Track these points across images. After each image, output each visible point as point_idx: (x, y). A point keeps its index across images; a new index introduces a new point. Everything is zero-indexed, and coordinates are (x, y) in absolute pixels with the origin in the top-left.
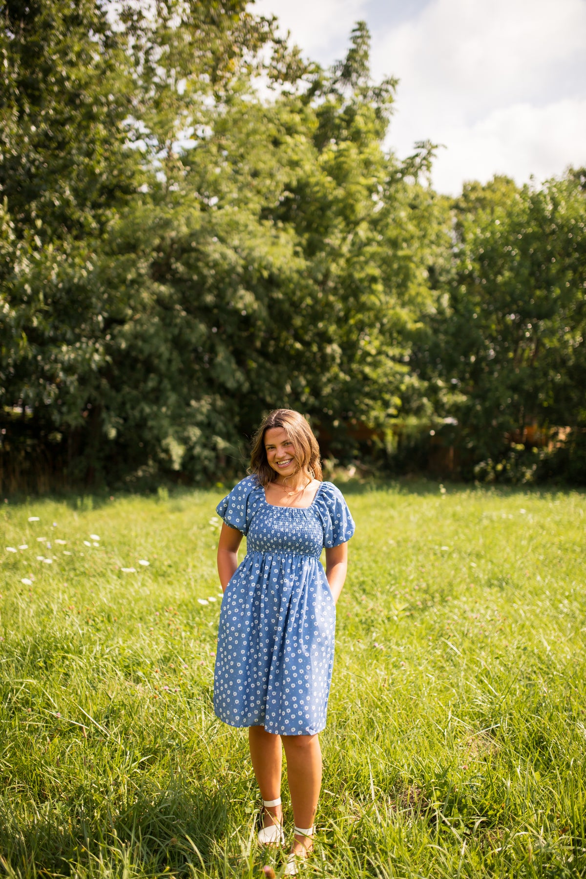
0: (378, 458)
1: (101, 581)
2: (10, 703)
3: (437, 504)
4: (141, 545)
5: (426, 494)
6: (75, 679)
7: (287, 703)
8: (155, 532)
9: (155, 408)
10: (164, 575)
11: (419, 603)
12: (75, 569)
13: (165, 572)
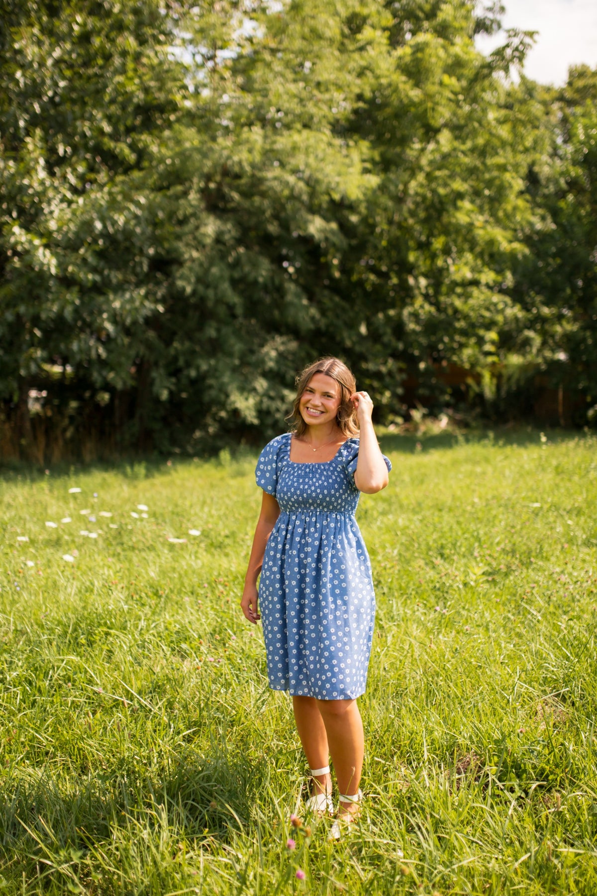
0: (473, 406)
1: (151, 556)
2: (51, 680)
3: (535, 456)
4: (196, 514)
5: (528, 445)
6: (118, 656)
7: (326, 667)
8: (212, 499)
9: (213, 362)
10: (220, 546)
11: (502, 566)
12: (122, 544)
13: (221, 543)
